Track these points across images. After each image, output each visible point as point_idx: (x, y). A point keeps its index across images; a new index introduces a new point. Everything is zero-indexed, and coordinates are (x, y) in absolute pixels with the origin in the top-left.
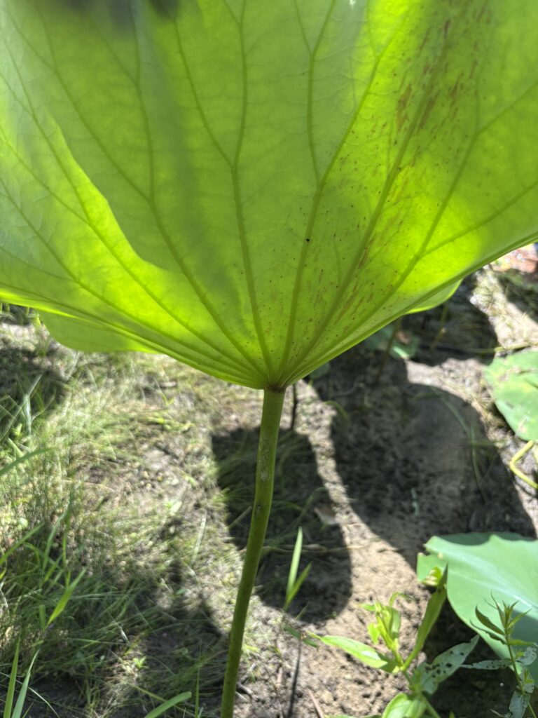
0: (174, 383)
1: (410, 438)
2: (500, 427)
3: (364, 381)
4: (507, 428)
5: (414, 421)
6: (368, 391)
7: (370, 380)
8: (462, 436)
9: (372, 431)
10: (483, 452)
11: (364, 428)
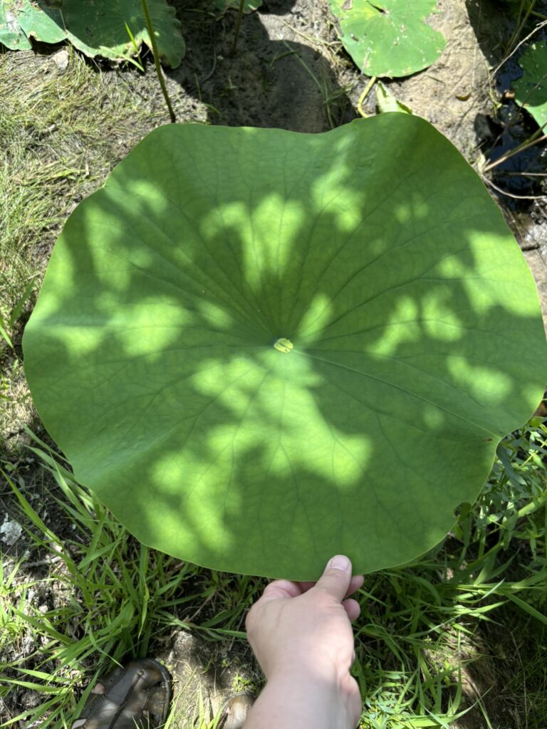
0: (53, 126)
1: (274, 109)
2: (348, 67)
3: (222, 53)
4: (353, 68)
5: (275, 89)
6: (227, 63)
7: (227, 49)
8: (317, 96)
9: (241, 111)
10: (335, 104)
11: (234, 110)
